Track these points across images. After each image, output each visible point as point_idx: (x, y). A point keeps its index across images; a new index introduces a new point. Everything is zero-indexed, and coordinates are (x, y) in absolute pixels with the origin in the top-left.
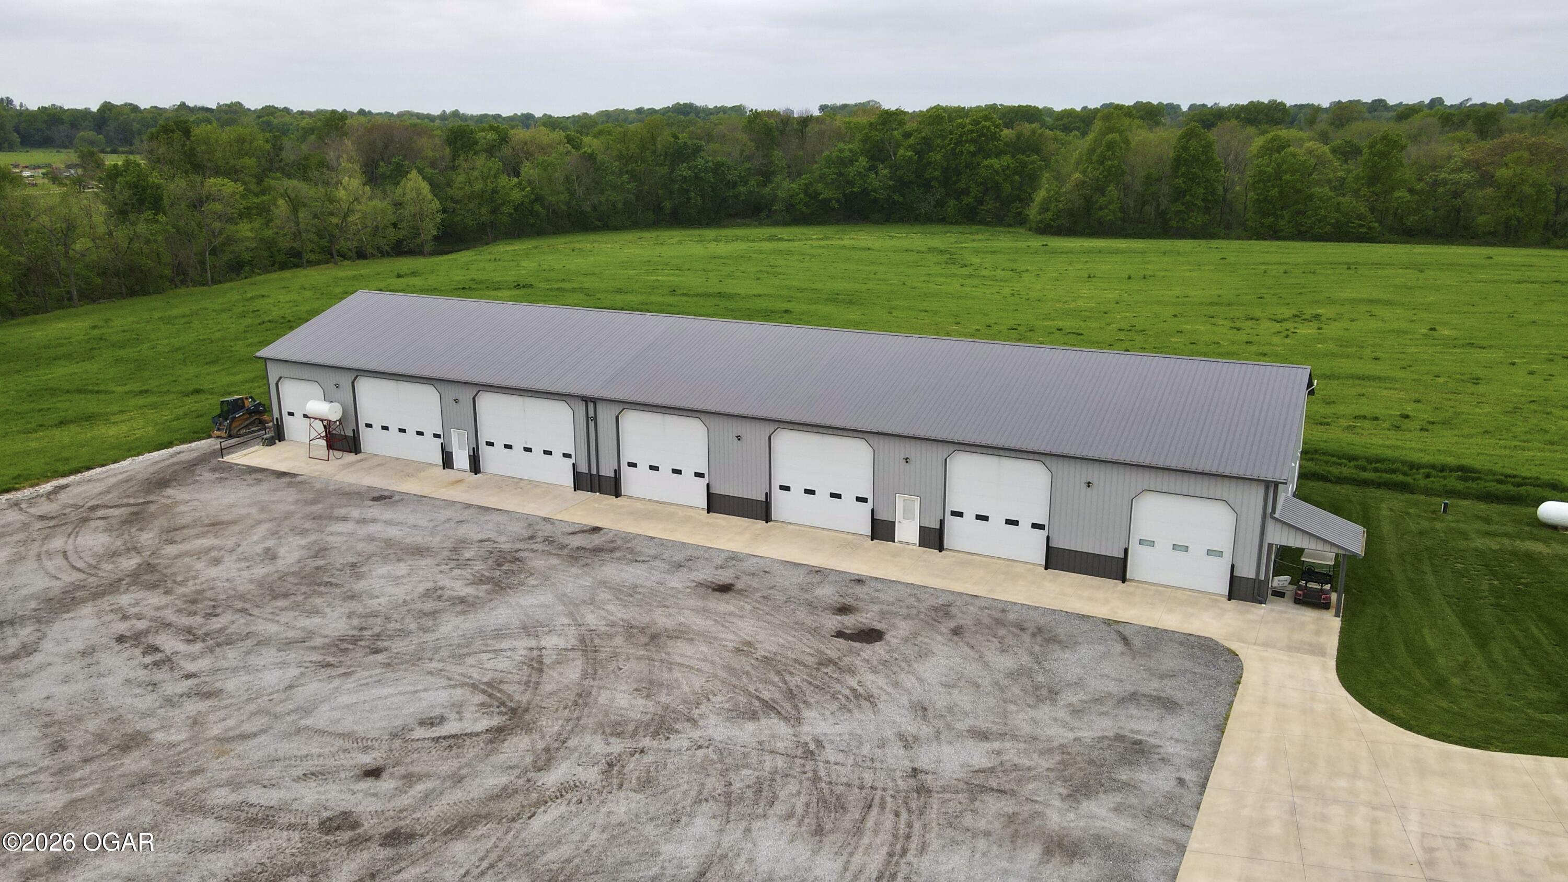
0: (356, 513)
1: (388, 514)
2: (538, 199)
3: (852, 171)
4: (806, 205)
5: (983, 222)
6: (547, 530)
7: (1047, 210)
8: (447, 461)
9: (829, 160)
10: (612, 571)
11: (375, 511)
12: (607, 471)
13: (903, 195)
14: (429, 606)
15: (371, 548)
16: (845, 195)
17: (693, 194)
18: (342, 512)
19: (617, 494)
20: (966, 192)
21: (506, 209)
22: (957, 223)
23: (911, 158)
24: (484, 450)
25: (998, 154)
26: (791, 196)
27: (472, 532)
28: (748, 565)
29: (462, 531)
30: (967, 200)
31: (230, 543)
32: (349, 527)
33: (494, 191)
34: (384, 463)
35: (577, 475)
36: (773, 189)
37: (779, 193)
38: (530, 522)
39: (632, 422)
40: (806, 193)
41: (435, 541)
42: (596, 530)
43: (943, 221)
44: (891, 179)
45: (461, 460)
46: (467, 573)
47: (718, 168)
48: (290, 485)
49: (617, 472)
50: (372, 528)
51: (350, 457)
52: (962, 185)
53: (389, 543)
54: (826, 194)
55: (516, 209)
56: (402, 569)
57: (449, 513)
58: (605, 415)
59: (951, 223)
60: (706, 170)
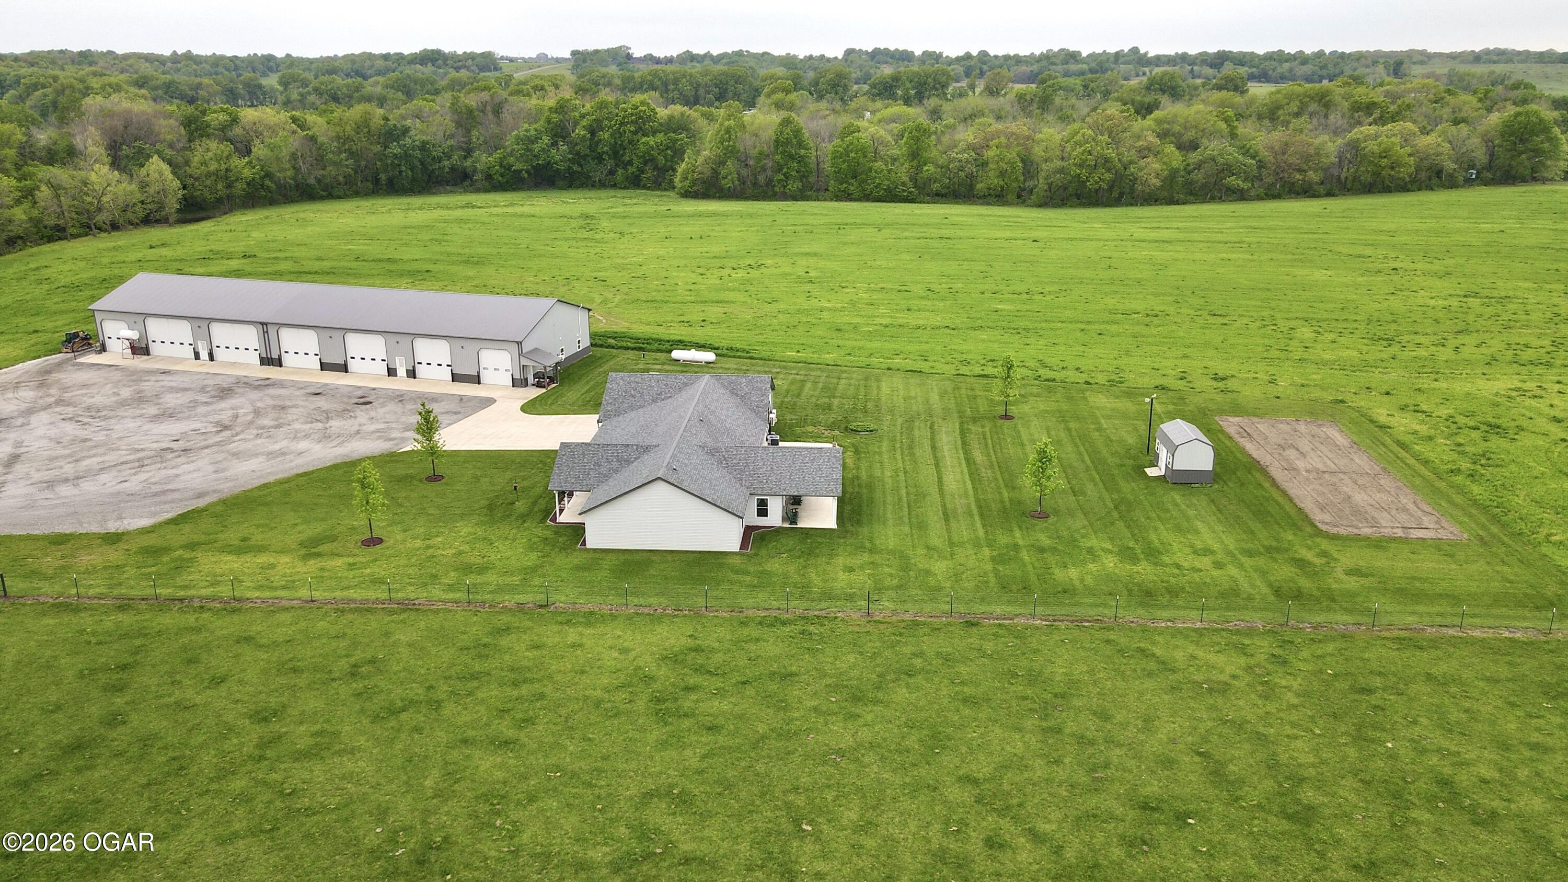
0: (154, 378)
1: (170, 378)
2: (268, 175)
3: (537, 147)
4: (502, 175)
5: (645, 187)
6: (246, 380)
7: (686, 179)
8: (197, 356)
9: (518, 139)
10: (271, 391)
11: (163, 377)
12: (275, 356)
13: (581, 166)
14: (192, 405)
15: (163, 389)
16: (533, 167)
17: (404, 168)
18: (147, 378)
19: (281, 366)
20: (630, 163)
21: (239, 185)
22: (625, 188)
23: (584, 136)
24: (215, 349)
25: (654, 132)
26: (489, 168)
27: (210, 382)
28: (330, 387)
29: (205, 382)
30: (631, 170)
31: (95, 391)
32: (152, 383)
33: (227, 170)
34: (163, 359)
35: (262, 359)
36: (474, 162)
37: (478, 165)
38: (238, 377)
39: (285, 333)
40: (501, 166)
41: (193, 386)
42: (268, 379)
43: (614, 186)
44: (570, 153)
45: (204, 355)
46: (208, 395)
47: (424, 147)
48: (117, 370)
49: (280, 356)
50: (162, 383)
51: (146, 357)
52: (627, 158)
53: (171, 388)
54: (518, 166)
55: (248, 184)
56: (179, 395)
57: (199, 376)
58: (272, 330)
59: (621, 188)
60: (413, 149)
